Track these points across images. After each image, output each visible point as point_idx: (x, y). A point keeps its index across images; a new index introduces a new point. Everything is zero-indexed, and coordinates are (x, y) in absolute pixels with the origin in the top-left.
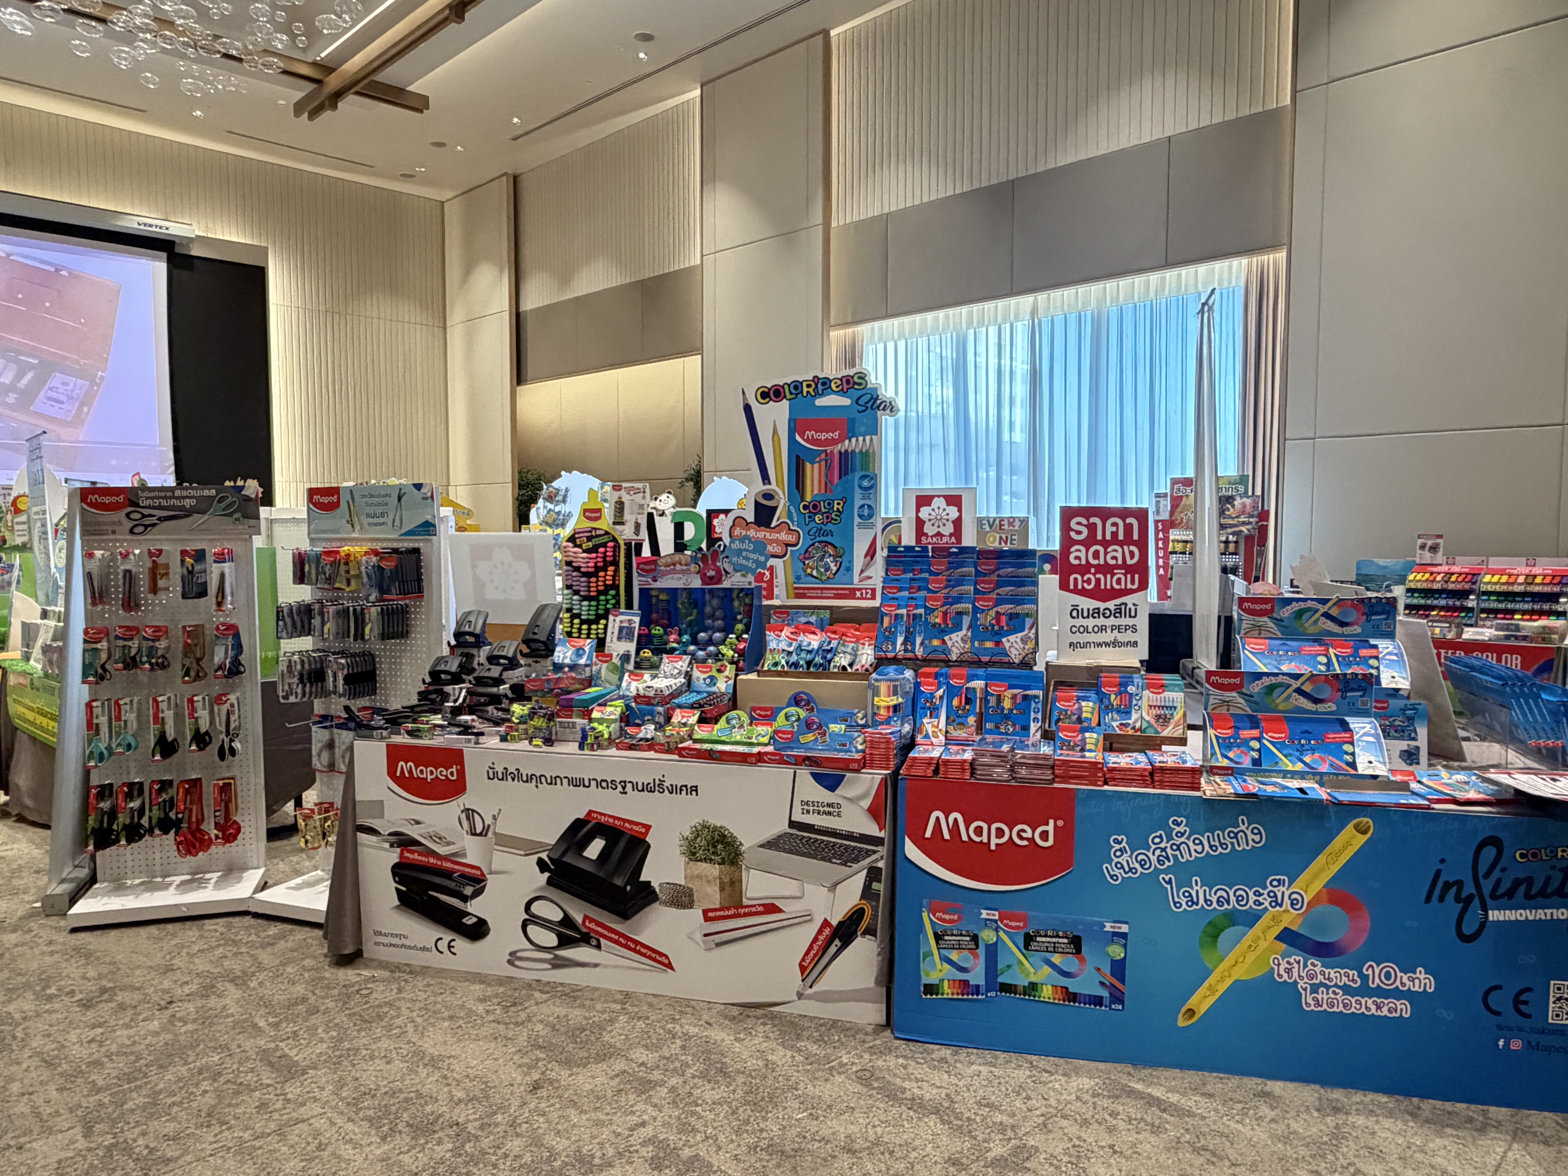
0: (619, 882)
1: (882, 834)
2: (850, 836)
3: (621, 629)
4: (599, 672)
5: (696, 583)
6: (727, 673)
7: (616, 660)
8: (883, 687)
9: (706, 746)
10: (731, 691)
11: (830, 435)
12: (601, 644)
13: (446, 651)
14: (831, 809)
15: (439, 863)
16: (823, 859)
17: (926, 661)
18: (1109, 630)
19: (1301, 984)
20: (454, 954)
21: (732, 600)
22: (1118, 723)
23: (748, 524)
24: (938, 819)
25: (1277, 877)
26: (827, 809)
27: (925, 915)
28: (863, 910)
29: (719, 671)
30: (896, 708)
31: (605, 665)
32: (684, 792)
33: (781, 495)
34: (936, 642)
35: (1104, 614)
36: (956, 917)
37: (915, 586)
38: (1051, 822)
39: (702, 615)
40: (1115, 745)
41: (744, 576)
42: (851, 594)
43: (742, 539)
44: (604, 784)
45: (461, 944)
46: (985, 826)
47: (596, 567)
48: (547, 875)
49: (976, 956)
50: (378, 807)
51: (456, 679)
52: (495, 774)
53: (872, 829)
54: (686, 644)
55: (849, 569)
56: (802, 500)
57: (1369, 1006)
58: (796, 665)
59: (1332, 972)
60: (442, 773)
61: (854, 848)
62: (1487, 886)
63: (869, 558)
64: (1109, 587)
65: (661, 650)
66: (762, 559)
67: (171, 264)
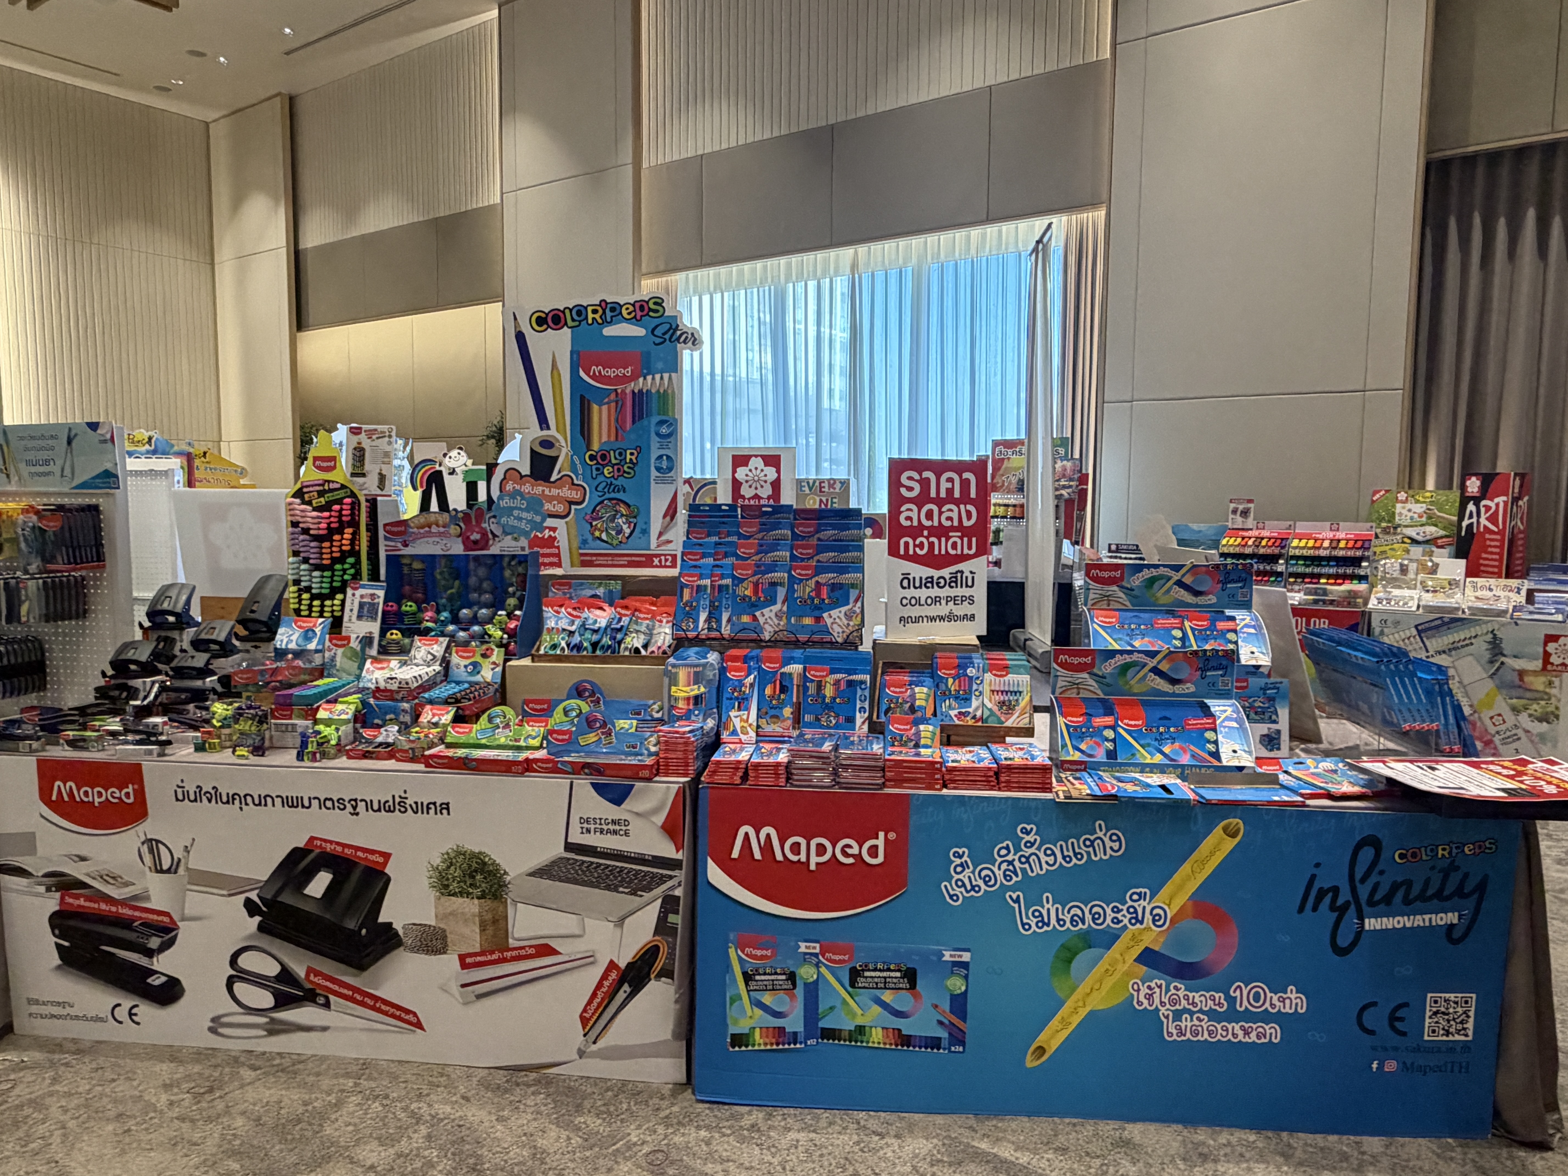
0: (351, 924)
1: (679, 856)
2: (641, 860)
3: (361, 605)
4: (333, 659)
5: (458, 548)
6: (494, 658)
7: (354, 644)
8: (682, 675)
9: (461, 752)
10: (499, 681)
11: (621, 372)
12: (337, 624)
13: (138, 635)
14: (617, 827)
15: (114, 909)
16: (608, 888)
17: (735, 642)
18: (943, 602)
19: (1163, 1010)
20: (138, 1024)
21: (502, 569)
22: (956, 712)
23: (522, 477)
24: (747, 834)
25: (1138, 890)
26: (611, 827)
27: (732, 952)
28: (657, 947)
29: (484, 656)
30: (697, 699)
31: (340, 651)
32: (432, 811)
33: (563, 444)
34: (745, 619)
35: (938, 584)
36: (769, 953)
37: (721, 551)
38: (881, 835)
39: (466, 587)
40: (953, 738)
41: (516, 539)
42: (648, 561)
43: (513, 495)
44: (329, 804)
45: (146, 1010)
46: (803, 842)
47: (329, 528)
48: (258, 919)
49: (793, 997)
50: (28, 842)
51: (148, 670)
52: (186, 796)
53: (667, 849)
54: (444, 623)
55: (646, 532)
56: (589, 450)
57: (1235, 1032)
58: (579, 647)
59: (1197, 995)
60: (113, 794)
61: (646, 874)
62: (1364, 892)
63: (668, 518)
64: (943, 552)
65: (415, 631)
66: (538, 519)
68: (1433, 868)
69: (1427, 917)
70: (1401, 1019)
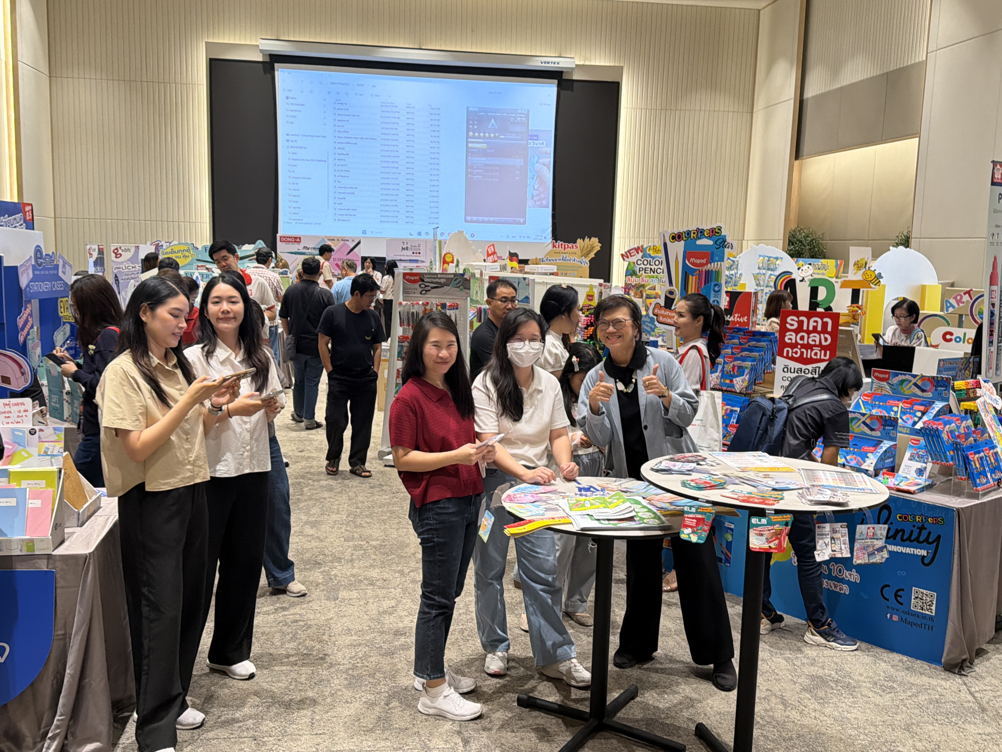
11: (701, 261)
23: (661, 307)
33: (677, 293)
35: (804, 372)
47: (587, 324)
57: (831, 585)
64: (809, 356)
67: (560, 86)
68: (914, 526)
69: (912, 549)
70: (901, 596)
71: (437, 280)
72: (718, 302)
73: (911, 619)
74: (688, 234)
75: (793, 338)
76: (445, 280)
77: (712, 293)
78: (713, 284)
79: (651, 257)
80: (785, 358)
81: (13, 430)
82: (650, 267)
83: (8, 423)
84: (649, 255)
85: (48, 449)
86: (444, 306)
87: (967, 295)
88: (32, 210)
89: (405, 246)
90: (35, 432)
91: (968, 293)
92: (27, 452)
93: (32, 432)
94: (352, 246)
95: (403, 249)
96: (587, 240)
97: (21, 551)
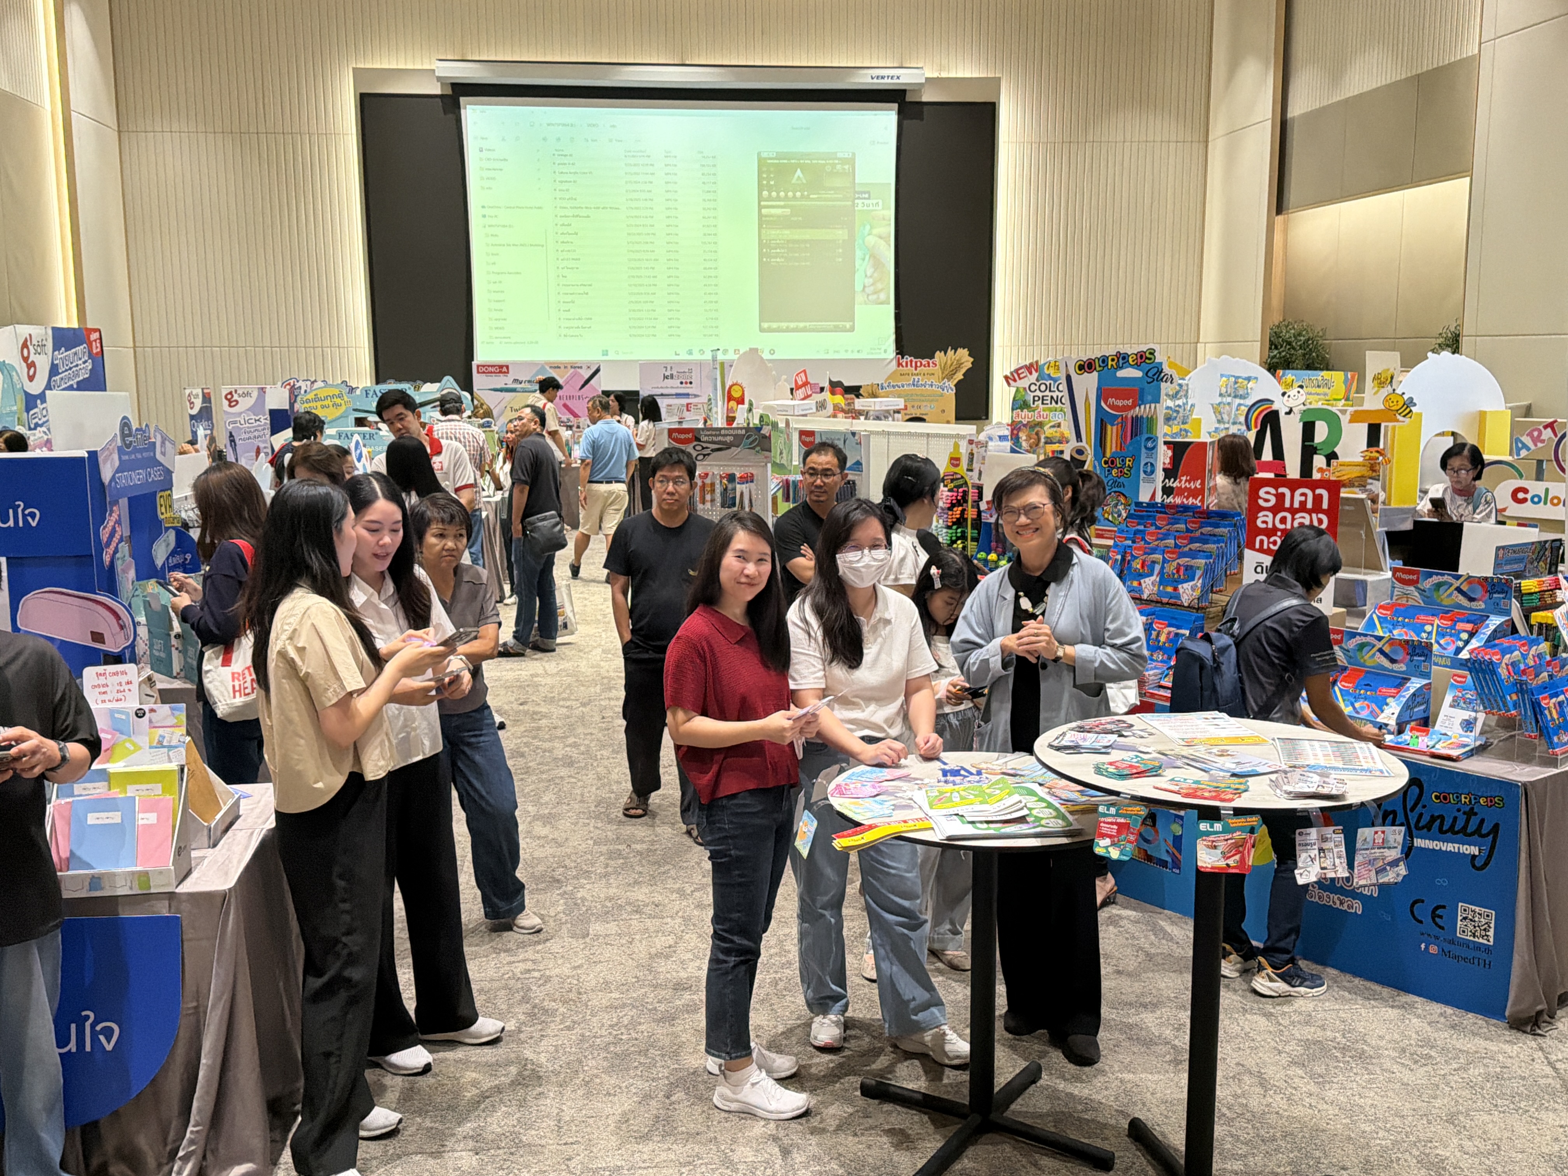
11: (1125, 402)
33: (1089, 451)
47: (951, 503)
56: (1104, 456)
62: (1413, 818)
67: (902, 114)
68: (1459, 810)
69: (1456, 846)
70: (1441, 917)
71: (720, 438)
72: (1152, 464)
73: (1456, 950)
74: (1103, 361)
75: (1270, 520)
76: (732, 438)
77: (1143, 450)
78: (1145, 436)
79: (1050, 378)
80: (1258, 551)
81: (112, 712)
82: (1050, 394)
83: (103, 701)
84: (1049, 375)
85: (164, 737)
86: (731, 478)
87: (1549, 430)
88: (101, 339)
89: (668, 373)
90: (144, 714)
91: (1551, 425)
92: (134, 744)
93: (140, 714)
94: (587, 377)
95: (665, 377)
96: (950, 352)
97: (131, 888)
